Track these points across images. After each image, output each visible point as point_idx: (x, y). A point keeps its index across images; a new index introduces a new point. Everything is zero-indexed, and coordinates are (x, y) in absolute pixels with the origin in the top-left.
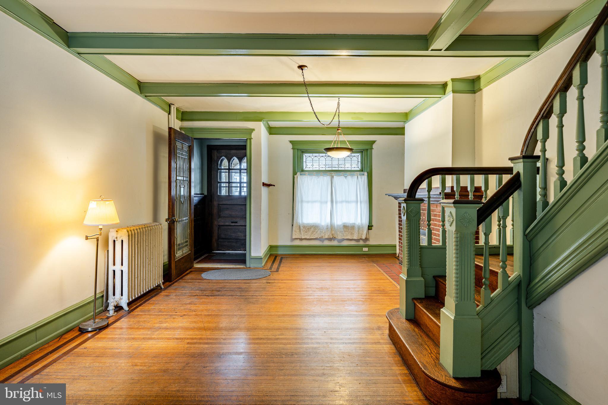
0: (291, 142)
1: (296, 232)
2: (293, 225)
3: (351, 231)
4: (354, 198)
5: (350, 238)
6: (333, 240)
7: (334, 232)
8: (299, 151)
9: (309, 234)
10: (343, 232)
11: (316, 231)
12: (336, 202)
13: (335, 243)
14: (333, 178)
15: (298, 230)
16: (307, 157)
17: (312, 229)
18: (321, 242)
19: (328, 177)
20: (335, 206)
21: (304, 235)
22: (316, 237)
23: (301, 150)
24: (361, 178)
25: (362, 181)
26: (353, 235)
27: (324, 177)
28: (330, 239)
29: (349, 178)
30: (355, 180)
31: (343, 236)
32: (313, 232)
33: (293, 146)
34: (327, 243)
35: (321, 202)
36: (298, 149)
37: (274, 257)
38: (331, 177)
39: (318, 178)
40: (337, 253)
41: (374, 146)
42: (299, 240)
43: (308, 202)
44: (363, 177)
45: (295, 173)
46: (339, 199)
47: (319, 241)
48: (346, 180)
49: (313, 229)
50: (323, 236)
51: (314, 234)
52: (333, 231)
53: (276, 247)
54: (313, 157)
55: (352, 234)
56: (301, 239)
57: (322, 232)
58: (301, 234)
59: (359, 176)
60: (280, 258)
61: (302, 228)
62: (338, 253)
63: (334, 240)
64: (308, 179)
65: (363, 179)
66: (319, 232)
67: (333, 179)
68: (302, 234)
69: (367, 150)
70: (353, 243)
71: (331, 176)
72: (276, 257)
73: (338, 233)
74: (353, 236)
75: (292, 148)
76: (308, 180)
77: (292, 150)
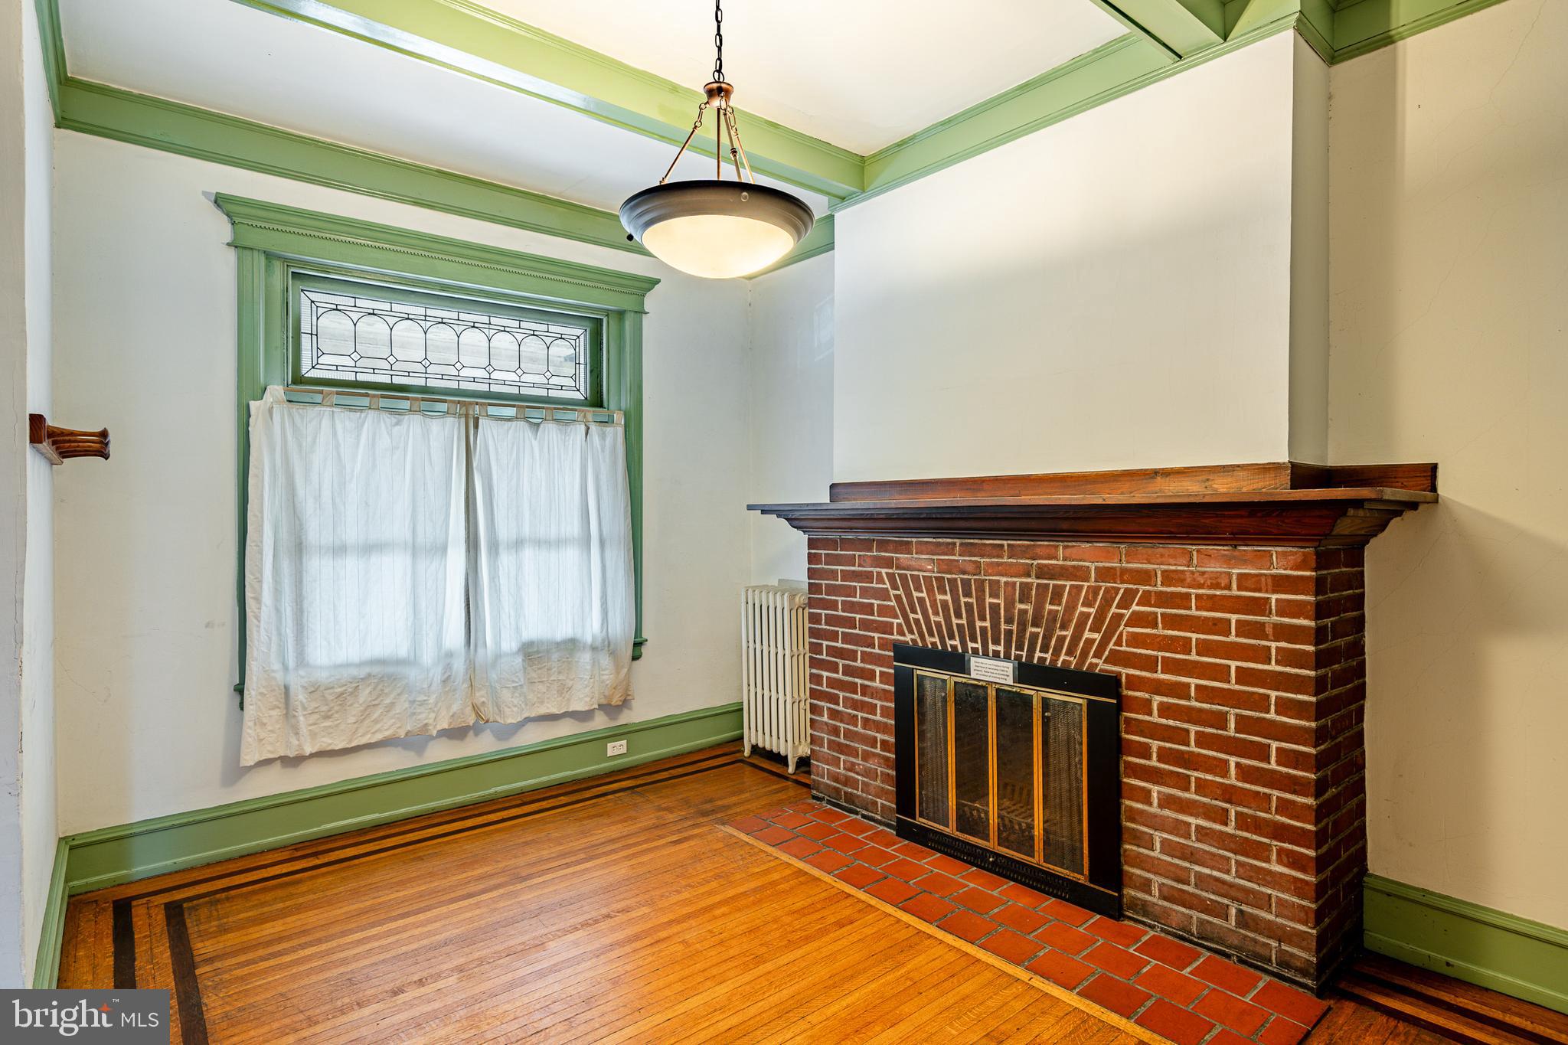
0: (220, 201)
1: (264, 724)
2: (240, 690)
3: (561, 677)
4: (574, 528)
5: (555, 711)
6: (471, 733)
7: (483, 692)
8: (278, 267)
9: (342, 727)
10: (525, 689)
11: (388, 701)
12: (494, 547)
13: (483, 745)
14: (476, 427)
15: (275, 713)
16: (321, 311)
17: (364, 695)
18: (412, 754)
19: (450, 420)
20: (490, 566)
21: (313, 735)
22: (387, 734)
23: (288, 262)
24: (603, 437)
25: (603, 451)
26: (567, 696)
27: (428, 420)
28: (457, 733)
29: (550, 430)
30: (579, 442)
31: (526, 705)
32: (370, 707)
33: (235, 233)
34: (440, 753)
35: (415, 551)
36: (269, 256)
37: (107, 923)
38: (463, 420)
39: (397, 424)
40: (493, 790)
41: (650, 302)
42: (278, 765)
43: (340, 550)
44: (609, 430)
45: (249, 389)
46: (505, 531)
47: (400, 749)
48: (535, 443)
49: (367, 691)
50: (431, 721)
51: (376, 721)
52: (480, 689)
53: (117, 840)
54: (355, 316)
55: (564, 690)
56: (292, 762)
57: (423, 703)
58: (297, 734)
59: (593, 427)
60: (160, 917)
61: (299, 696)
62: (499, 789)
63: (476, 735)
64: (339, 426)
65: (609, 440)
66: (402, 705)
67: (476, 434)
68: (304, 730)
69: (621, 314)
70: (565, 730)
71: (467, 416)
72: (122, 910)
73: (506, 695)
74: (569, 700)
75: (228, 238)
76: (335, 434)
77: (231, 255)
